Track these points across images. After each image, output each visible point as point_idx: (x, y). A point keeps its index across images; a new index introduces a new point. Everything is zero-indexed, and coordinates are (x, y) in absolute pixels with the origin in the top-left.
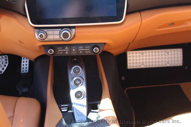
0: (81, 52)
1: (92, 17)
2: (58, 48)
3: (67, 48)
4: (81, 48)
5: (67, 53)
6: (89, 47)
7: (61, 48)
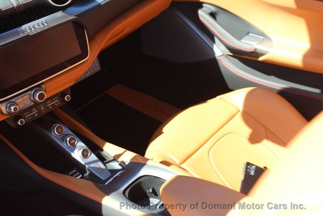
0: (51, 107)
1: (60, 64)
2: (25, 114)
3: (34, 109)
4: (49, 102)
5: (36, 115)
6: (57, 98)
7: (28, 113)
